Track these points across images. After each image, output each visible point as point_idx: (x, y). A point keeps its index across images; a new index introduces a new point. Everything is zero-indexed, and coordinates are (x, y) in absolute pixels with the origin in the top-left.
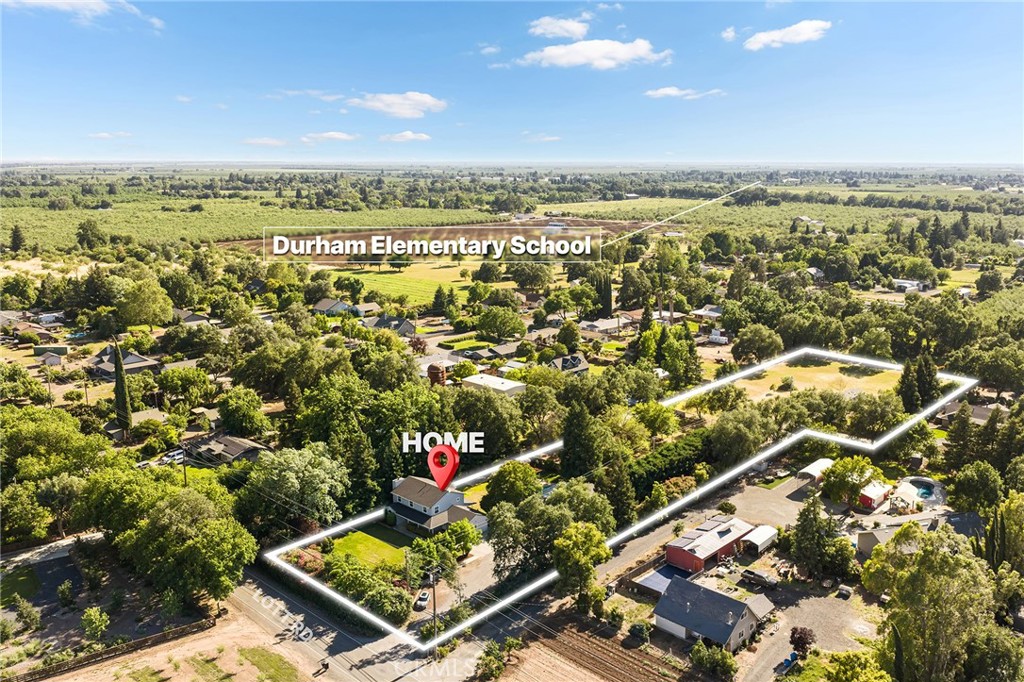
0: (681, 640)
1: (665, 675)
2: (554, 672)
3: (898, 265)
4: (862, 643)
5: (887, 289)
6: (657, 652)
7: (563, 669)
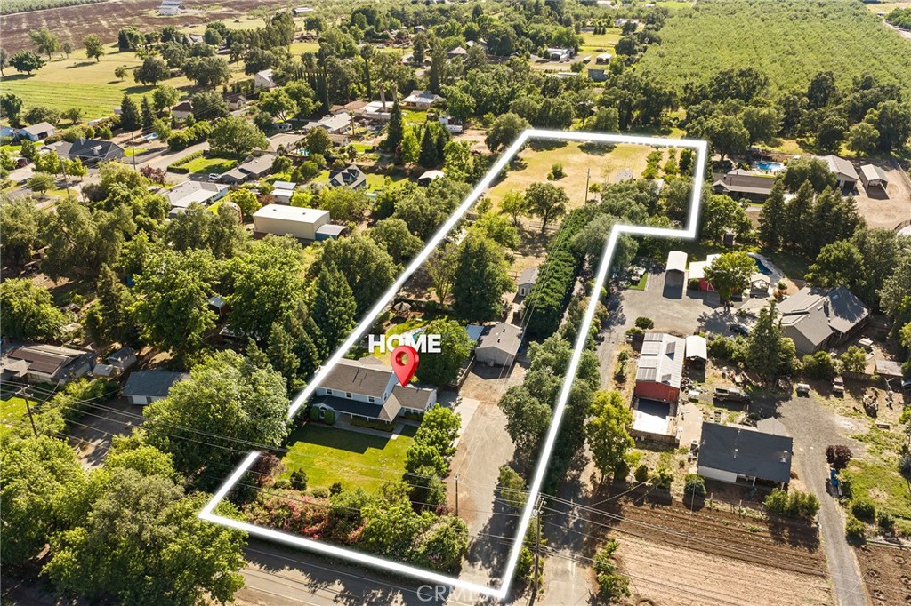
0: (732, 484)
1: (755, 531)
2: (659, 563)
3: (543, 34)
4: (861, 440)
5: (541, 59)
6: (724, 507)
7: (666, 557)
